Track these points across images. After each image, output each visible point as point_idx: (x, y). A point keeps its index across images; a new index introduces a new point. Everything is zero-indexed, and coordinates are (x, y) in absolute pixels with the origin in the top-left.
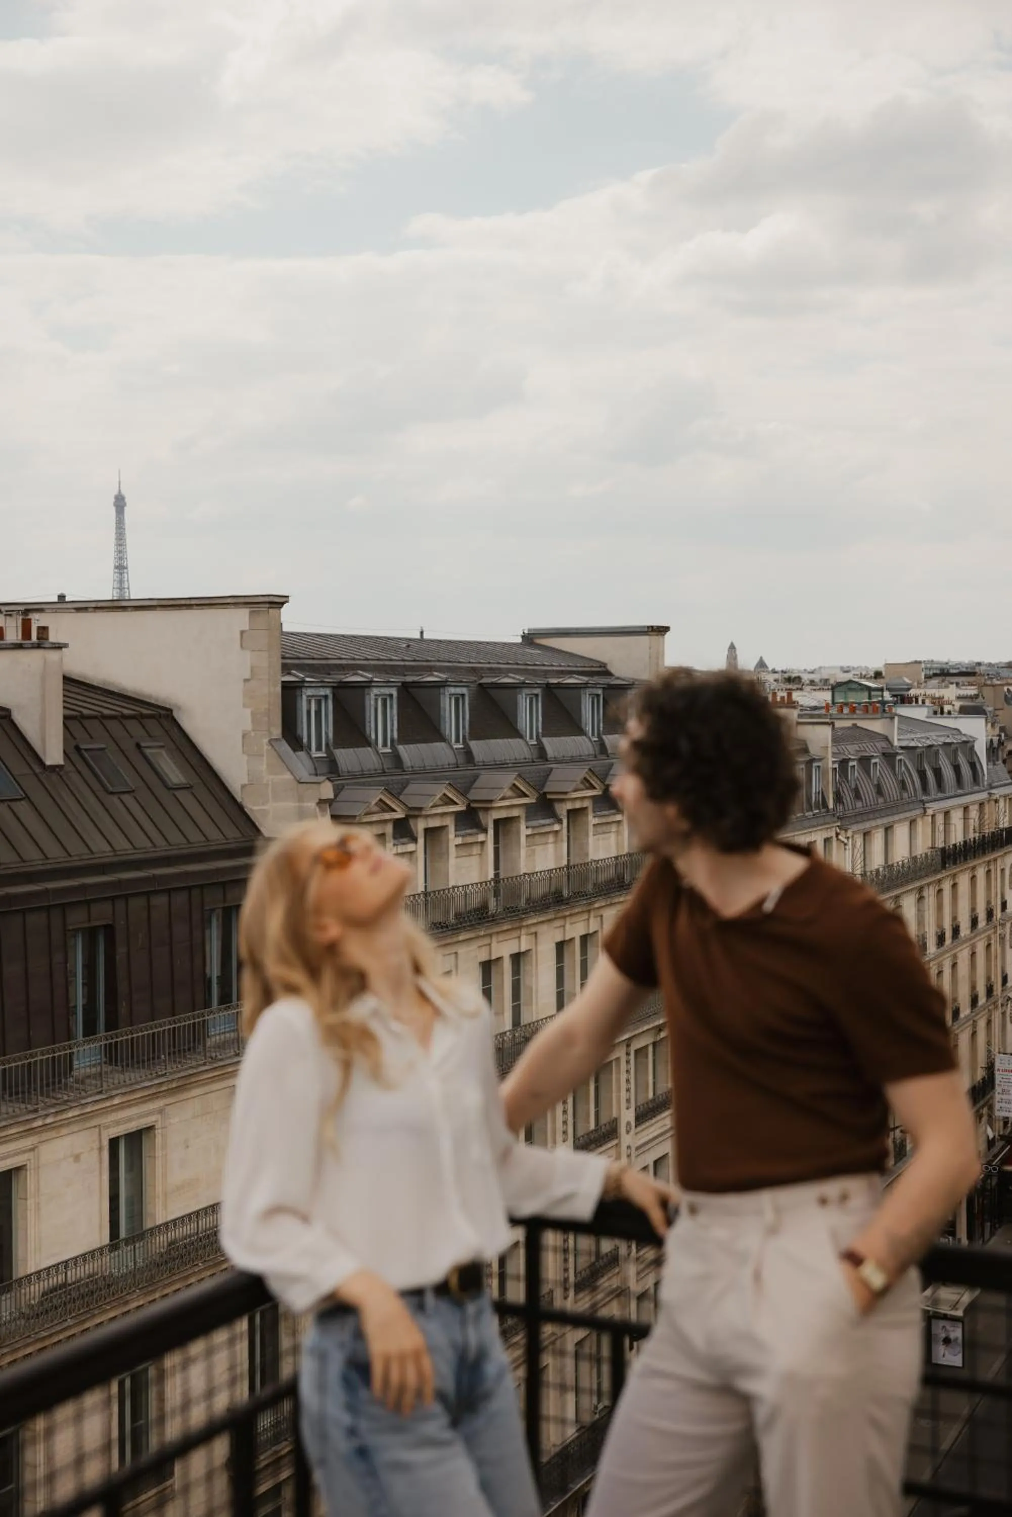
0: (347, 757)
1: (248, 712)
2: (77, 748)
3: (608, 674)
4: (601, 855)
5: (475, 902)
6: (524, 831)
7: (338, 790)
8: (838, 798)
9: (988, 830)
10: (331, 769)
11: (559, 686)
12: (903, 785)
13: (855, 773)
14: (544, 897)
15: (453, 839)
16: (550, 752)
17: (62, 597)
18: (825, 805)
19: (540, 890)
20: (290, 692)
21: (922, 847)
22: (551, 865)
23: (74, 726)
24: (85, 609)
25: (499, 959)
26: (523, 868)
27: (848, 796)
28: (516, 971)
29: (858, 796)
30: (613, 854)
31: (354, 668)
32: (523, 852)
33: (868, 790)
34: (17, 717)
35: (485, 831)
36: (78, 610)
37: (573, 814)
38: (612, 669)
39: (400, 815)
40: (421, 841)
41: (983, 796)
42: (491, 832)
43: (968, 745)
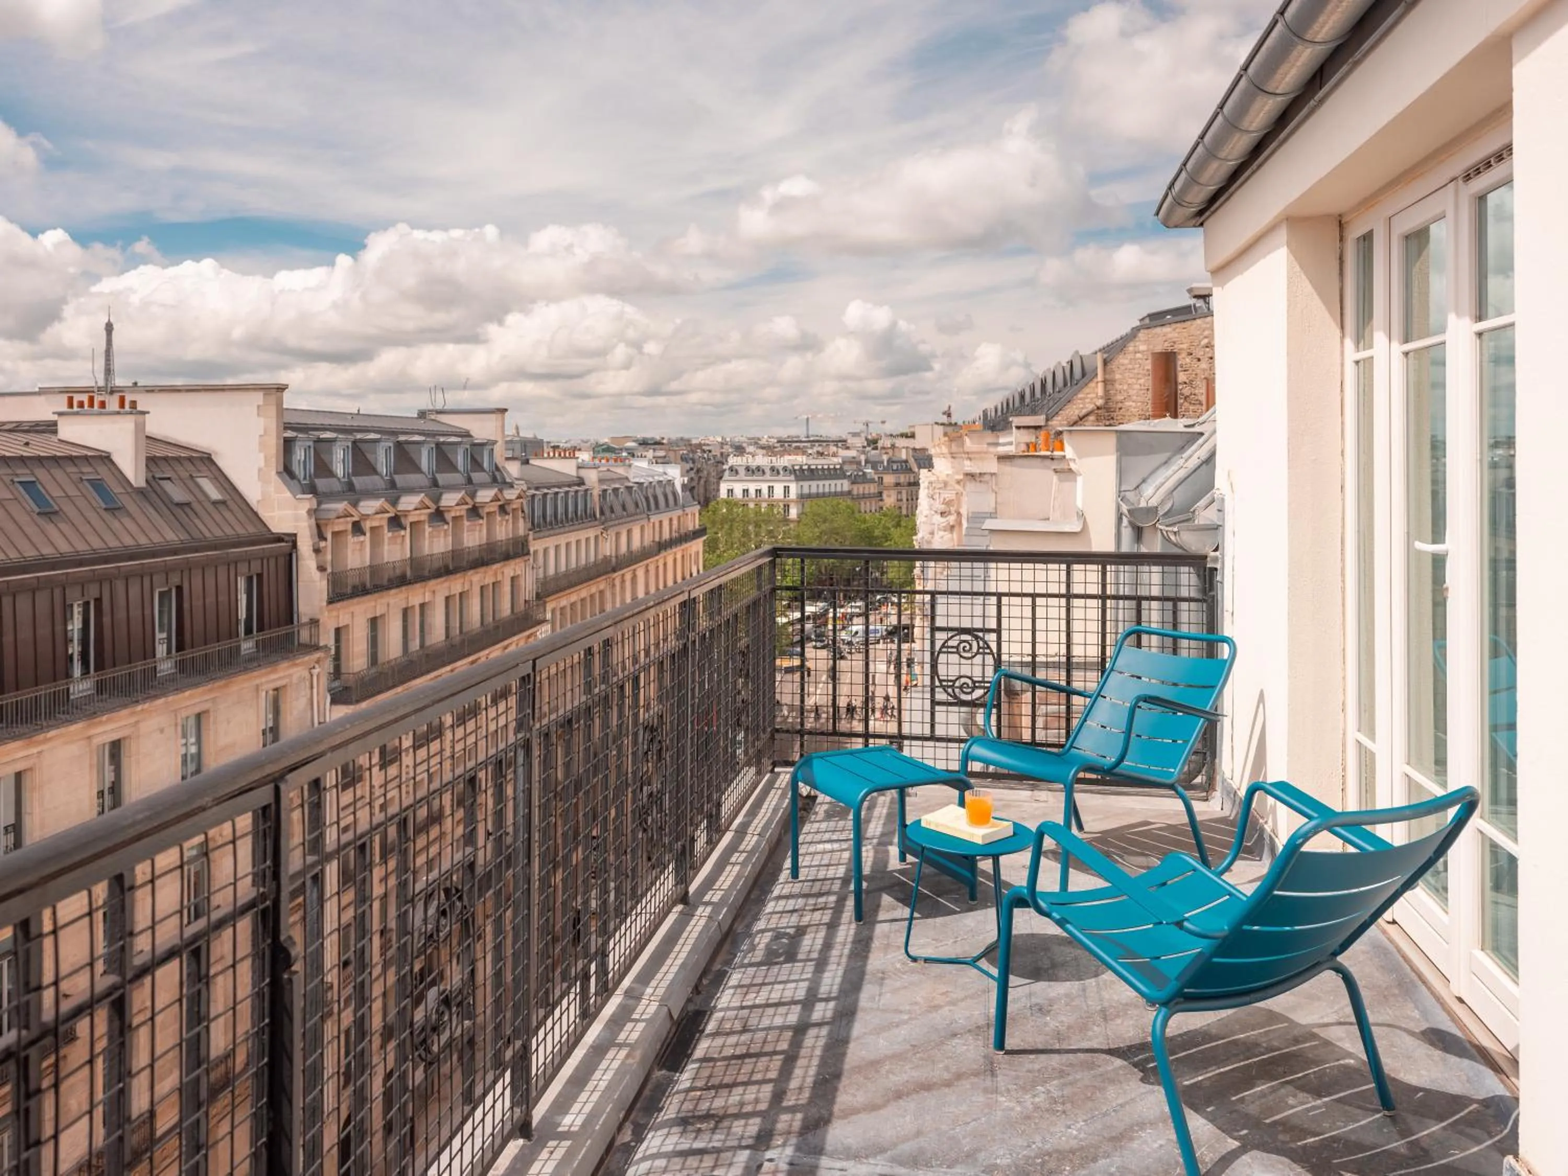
0: (321, 484)
1: (262, 455)
2: (154, 477)
3: (470, 436)
4: (471, 545)
5: (398, 572)
6: (428, 529)
7: (319, 504)
8: (602, 513)
9: (682, 531)
10: (312, 489)
11: (443, 443)
12: (637, 505)
13: (610, 497)
14: (440, 569)
15: (387, 535)
16: (440, 483)
17: (136, 384)
18: (595, 516)
19: (436, 565)
20: (288, 445)
21: (647, 541)
22: (442, 550)
23: (151, 464)
24: (152, 391)
25: (413, 607)
26: (426, 551)
27: (607, 512)
28: (422, 614)
29: (612, 511)
30: (477, 543)
31: (324, 429)
32: (427, 542)
33: (618, 508)
34: (115, 458)
35: (405, 529)
36: (148, 391)
37: (455, 518)
38: (472, 433)
39: (356, 519)
40: (368, 534)
41: (680, 512)
42: (408, 529)
43: (670, 483)
